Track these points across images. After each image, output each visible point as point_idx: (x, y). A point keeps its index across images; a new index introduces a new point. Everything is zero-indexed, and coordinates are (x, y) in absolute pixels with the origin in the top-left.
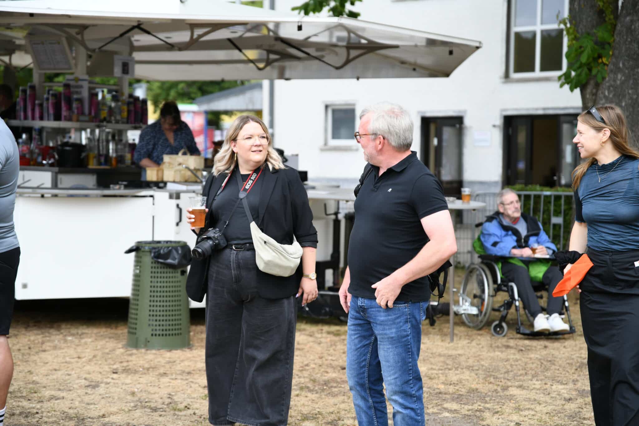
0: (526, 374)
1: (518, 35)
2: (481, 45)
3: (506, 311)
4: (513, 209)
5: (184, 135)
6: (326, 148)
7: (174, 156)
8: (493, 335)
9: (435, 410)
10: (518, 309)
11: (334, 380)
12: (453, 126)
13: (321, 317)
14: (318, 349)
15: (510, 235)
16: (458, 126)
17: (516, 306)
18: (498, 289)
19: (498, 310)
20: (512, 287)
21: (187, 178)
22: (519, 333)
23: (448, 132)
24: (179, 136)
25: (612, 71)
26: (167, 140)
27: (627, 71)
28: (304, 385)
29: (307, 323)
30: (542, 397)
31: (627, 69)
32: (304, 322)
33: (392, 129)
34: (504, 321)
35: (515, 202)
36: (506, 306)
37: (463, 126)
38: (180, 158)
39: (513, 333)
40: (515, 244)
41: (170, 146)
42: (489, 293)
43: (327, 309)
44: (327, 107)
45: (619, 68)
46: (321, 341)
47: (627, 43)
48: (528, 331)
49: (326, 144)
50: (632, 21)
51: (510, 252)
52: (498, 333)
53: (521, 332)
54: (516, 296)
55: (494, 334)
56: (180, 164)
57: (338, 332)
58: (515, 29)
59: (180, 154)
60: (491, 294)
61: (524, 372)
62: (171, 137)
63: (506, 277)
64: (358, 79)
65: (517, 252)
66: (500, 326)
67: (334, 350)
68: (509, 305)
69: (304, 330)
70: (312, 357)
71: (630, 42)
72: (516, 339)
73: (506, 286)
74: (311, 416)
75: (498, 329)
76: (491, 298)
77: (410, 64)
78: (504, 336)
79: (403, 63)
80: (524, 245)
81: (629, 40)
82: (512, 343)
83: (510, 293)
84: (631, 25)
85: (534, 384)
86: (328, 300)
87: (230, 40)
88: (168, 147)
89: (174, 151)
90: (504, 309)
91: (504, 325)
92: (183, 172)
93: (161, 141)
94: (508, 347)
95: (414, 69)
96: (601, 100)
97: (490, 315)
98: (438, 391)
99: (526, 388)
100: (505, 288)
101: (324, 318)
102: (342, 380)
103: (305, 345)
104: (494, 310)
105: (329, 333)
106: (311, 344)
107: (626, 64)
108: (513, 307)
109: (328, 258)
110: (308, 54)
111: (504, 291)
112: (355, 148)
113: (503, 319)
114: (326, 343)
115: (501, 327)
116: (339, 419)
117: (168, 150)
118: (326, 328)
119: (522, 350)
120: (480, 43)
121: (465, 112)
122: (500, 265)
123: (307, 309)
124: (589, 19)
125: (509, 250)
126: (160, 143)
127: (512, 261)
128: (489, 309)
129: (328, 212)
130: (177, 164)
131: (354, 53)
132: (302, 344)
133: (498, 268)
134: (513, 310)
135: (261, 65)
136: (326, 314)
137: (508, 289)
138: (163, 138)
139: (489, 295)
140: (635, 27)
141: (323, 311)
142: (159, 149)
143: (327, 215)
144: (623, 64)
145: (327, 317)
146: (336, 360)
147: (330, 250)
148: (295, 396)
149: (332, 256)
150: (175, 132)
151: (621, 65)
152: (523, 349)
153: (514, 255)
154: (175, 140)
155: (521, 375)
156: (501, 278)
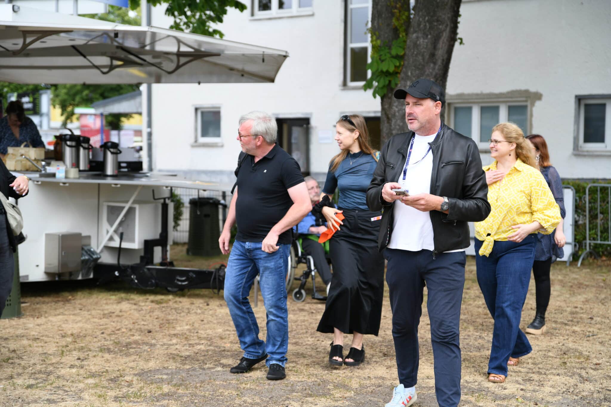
0: (307, 332)
1: (353, 50)
2: (287, 55)
3: (304, 280)
4: (314, 194)
5: (29, 130)
6: (196, 145)
7: (17, 148)
8: (294, 301)
9: (211, 366)
10: (314, 278)
11: (136, 342)
12: (301, 126)
13: (148, 288)
14: (136, 315)
15: (310, 216)
16: (305, 126)
17: (312, 276)
18: (299, 262)
19: (299, 279)
20: (309, 259)
21: (28, 167)
22: (314, 298)
23: (297, 132)
24: (24, 131)
25: (403, 79)
26: (12, 134)
27: (414, 79)
28: (106, 347)
29: (137, 293)
30: (310, 352)
31: (414, 77)
32: (135, 292)
33: (268, 131)
34: (303, 289)
35: (315, 187)
36: (304, 276)
37: (309, 126)
38: (22, 150)
39: (309, 299)
40: (314, 223)
41: (15, 139)
42: (291, 265)
43: (153, 281)
44: (196, 109)
45: (408, 76)
46: (142, 309)
47: (414, 55)
48: (321, 297)
49: (196, 141)
50: (417, 38)
51: (308, 230)
52: (298, 299)
53: (316, 297)
54: (313, 267)
55: (295, 299)
56: (22, 155)
57: (161, 301)
58: (351, 45)
59: (22, 146)
60: (293, 266)
61: (304, 331)
62: (16, 132)
63: (306, 251)
64: (199, 83)
65: (314, 230)
66: (299, 292)
67: (151, 316)
68: (307, 274)
69: (133, 299)
70: (127, 323)
71: (416, 55)
72: (312, 303)
73: (305, 259)
74: (98, 374)
75: (298, 296)
76: (293, 269)
77: (238, 70)
78: (303, 301)
79: (232, 69)
80: (321, 223)
81: (415, 53)
82: (307, 307)
83: (308, 265)
84: (417, 41)
85: (309, 341)
86: (154, 273)
87: (73, 47)
88: (13, 140)
89: (18, 144)
90: (303, 278)
91: (303, 292)
92: (23, 162)
93: (7, 135)
94: (302, 310)
95: (243, 75)
96: (395, 102)
97: (293, 284)
98: (223, 349)
99: (300, 344)
100: (304, 261)
101: (151, 288)
102: (143, 342)
103: (126, 312)
104: (296, 279)
105: (152, 302)
106: (132, 311)
107: (413, 72)
108: (310, 276)
109: (158, 237)
110: (145, 60)
111: (304, 263)
112: (220, 144)
113: (302, 286)
114: (146, 310)
115: (301, 294)
116: (121, 376)
117: (13, 143)
118: (152, 297)
119: (312, 313)
120: (286, 52)
121: (311, 114)
122: (301, 241)
123: (136, 281)
124: (386, 35)
125: (307, 228)
126: (6, 137)
127: (311, 237)
128: (292, 279)
129: (156, 197)
130: (19, 155)
131: (183, 60)
132: (124, 311)
133: (300, 244)
134: (310, 279)
135: (105, 70)
136: (152, 285)
137: (306, 261)
138: (9, 132)
139: (292, 267)
140: (420, 42)
141: (150, 283)
142: (5, 142)
143: (155, 199)
144: (411, 73)
145: (154, 288)
146: (147, 325)
147: (159, 230)
148: (92, 357)
149: (161, 235)
150: (21, 127)
151: (409, 74)
152: (314, 312)
153: (313, 232)
154: (21, 134)
155: (303, 333)
156: (302, 252)
